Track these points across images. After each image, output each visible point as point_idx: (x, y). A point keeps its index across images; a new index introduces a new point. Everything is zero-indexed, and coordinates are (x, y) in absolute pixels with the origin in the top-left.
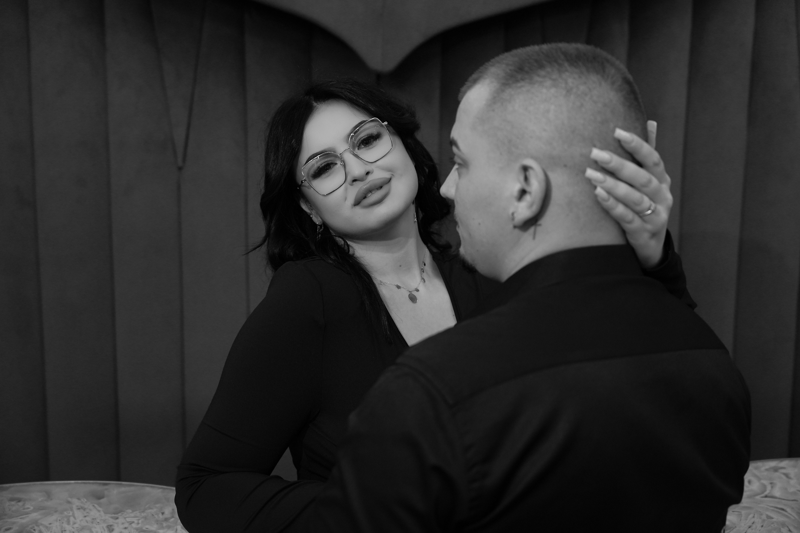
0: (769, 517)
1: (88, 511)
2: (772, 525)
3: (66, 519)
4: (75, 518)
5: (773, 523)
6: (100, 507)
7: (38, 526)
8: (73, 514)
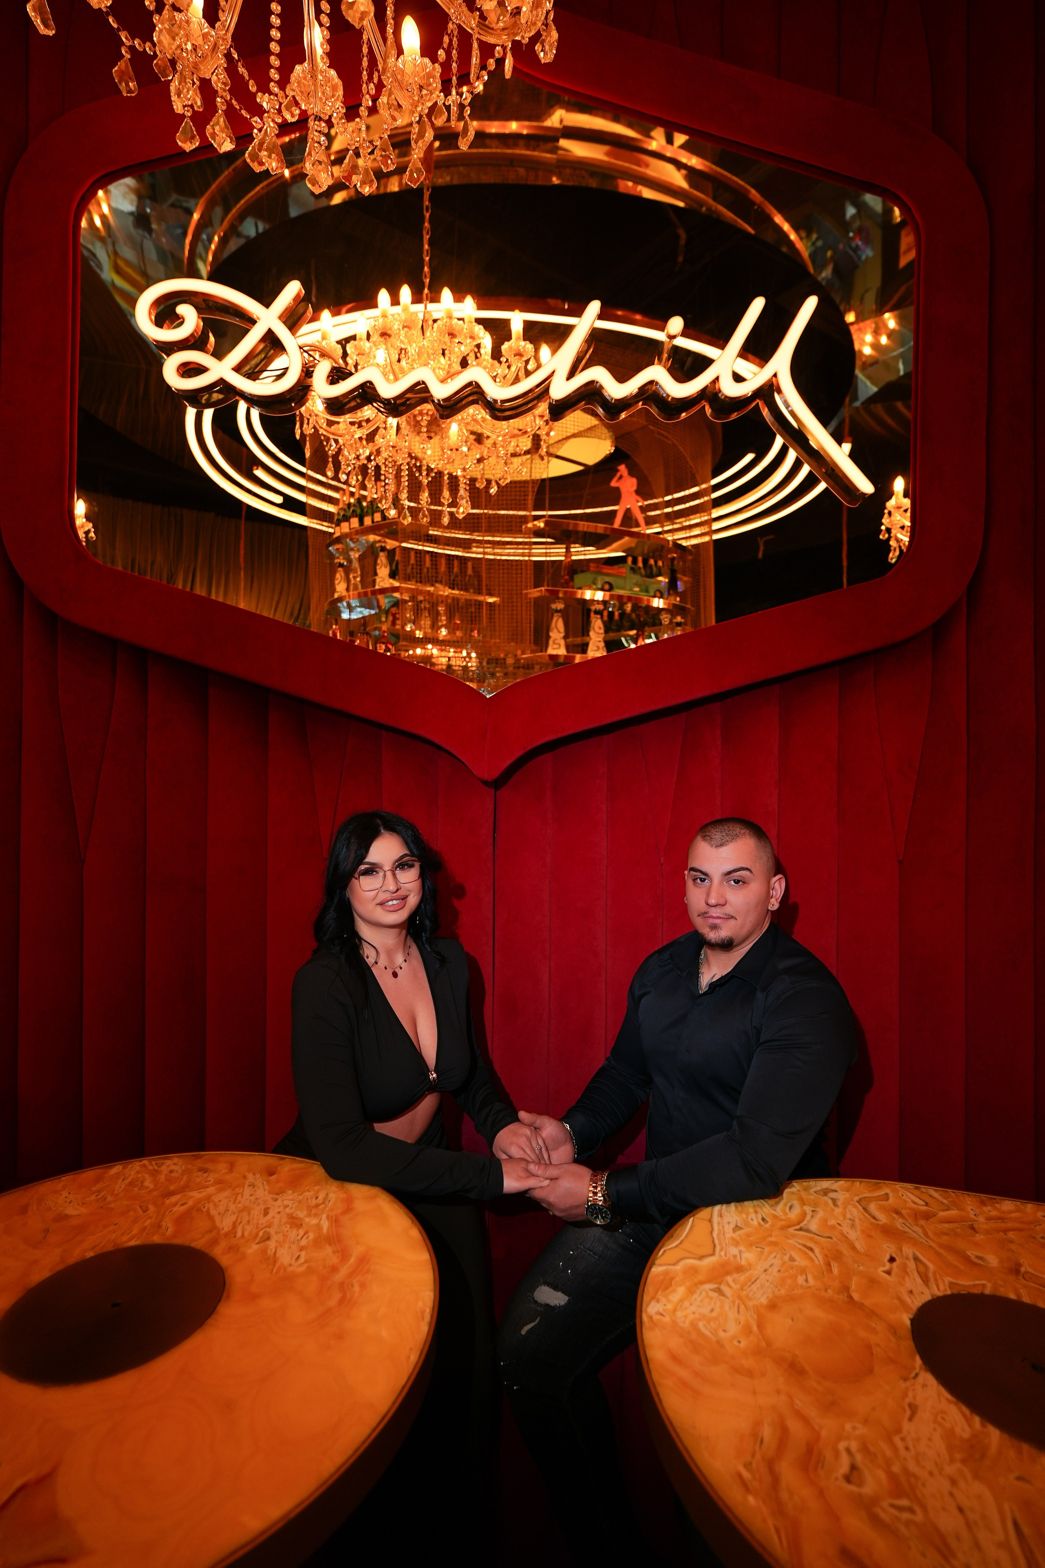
0: (792, 1259)
1: (256, 1188)
2: (791, 1271)
3: (234, 1197)
4: (242, 1195)
5: (792, 1268)
6: (268, 1184)
7: (209, 1202)
8: (243, 1191)
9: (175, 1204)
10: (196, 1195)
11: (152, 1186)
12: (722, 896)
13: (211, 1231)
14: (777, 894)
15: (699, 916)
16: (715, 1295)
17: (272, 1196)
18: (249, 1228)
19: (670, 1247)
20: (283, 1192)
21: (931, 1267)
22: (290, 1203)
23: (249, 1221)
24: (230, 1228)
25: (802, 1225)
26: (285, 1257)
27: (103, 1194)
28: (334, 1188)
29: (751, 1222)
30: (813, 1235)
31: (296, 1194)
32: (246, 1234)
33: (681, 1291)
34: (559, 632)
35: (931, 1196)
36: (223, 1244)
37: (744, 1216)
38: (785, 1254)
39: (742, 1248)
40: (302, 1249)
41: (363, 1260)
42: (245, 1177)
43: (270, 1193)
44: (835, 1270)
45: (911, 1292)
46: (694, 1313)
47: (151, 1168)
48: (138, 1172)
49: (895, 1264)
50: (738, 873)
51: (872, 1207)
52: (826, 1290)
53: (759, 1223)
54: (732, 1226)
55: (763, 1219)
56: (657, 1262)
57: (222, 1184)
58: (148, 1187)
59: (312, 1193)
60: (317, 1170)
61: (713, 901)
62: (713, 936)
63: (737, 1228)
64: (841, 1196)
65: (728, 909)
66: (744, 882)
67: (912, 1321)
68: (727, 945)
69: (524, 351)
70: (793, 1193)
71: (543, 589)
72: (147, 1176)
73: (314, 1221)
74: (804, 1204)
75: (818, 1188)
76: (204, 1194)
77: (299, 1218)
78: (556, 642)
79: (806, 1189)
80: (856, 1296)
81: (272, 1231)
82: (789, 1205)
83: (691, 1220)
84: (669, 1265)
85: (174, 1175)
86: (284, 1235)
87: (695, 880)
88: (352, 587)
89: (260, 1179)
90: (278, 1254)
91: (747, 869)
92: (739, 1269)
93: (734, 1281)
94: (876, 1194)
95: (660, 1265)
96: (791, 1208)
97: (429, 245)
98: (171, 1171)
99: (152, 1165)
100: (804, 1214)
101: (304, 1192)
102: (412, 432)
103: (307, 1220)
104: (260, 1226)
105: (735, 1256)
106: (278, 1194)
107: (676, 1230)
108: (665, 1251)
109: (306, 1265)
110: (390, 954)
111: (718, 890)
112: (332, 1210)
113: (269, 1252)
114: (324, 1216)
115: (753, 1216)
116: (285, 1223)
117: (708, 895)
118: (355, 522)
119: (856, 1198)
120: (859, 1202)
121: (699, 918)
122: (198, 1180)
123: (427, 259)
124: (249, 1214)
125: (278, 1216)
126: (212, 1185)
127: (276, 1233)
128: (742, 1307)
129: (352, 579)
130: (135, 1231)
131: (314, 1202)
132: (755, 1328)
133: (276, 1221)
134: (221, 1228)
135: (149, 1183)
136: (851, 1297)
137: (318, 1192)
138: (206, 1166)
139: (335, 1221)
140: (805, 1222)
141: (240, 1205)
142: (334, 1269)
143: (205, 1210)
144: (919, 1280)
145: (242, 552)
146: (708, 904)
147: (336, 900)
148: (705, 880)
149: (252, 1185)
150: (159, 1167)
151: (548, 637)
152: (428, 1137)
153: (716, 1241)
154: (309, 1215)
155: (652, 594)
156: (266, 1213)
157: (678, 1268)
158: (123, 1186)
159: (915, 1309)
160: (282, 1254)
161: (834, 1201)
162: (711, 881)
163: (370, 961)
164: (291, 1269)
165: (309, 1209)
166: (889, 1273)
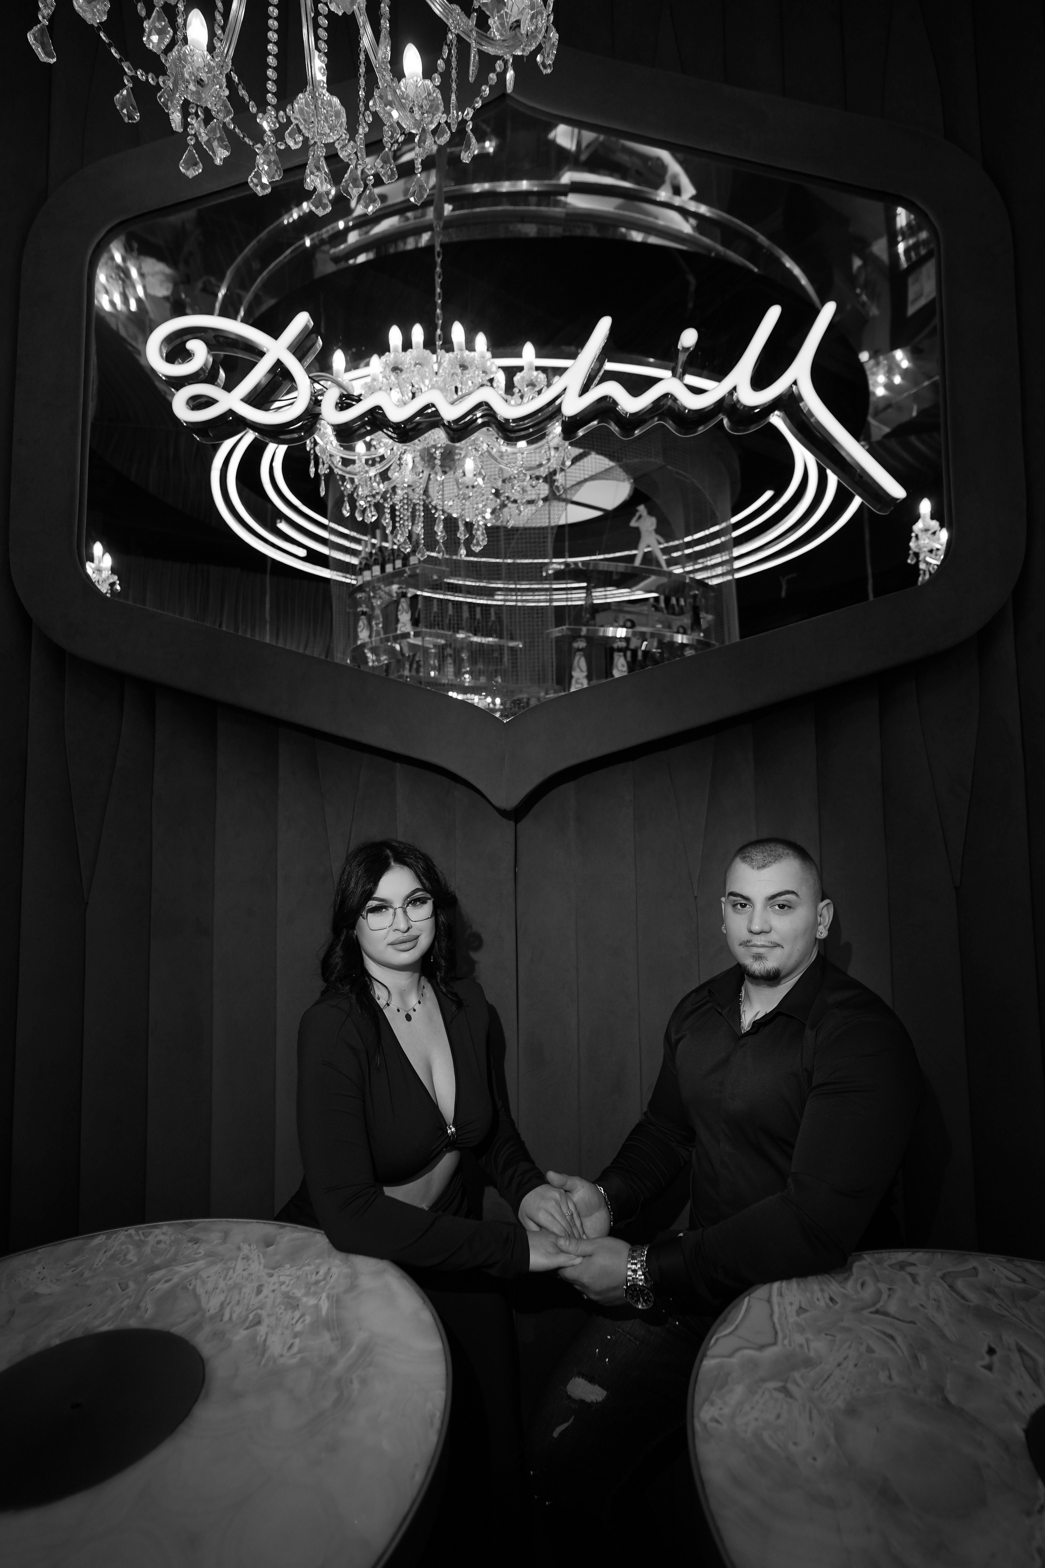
0: (870, 1350)
1: (250, 1262)
2: (870, 1365)
3: (225, 1272)
5: (871, 1361)
6: (264, 1257)
7: (196, 1279)
8: (236, 1265)
9: (159, 1281)
10: (183, 1270)
11: (135, 1260)
12: (766, 922)
13: (195, 1314)
14: (824, 921)
15: (741, 944)
16: (780, 1396)
17: (267, 1271)
18: (238, 1310)
19: (723, 1333)
20: (281, 1266)
21: (1040, 1359)
22: (287, 1280)
23: (239, 1301)
24: (217, 1310)
25: (878, 1306)
26: (276, 1346)
27: (80, 1268)
28: (337, 1262)
29: (817, 1302)
30: (892, 1320)
31: (295, 1268)
32: (235, 1317)
33: (739, 1390)
34: (582, 671)
35: (1028, 1271)
36: (207, 1329)
37: (808, 1295)
38: (861, 1344)
39: (809, 1335)
40: (296, 1335)
41: (366, 1349)
42: (239, 1249)
43: (265, 1267)
44: (924, 1364)
45: (1020, 1394)
46: (756, 1419)
47: (137, 1238)
48: (122, 1243)
49: (995, 1358)
50: (784, 897)
51: (960, 1284)
52: (915, 1391)
53: (827, 1304)
54: (795, 1307)
55: (831, 1299)
56: (709, 1353)
57: (213, 1257)
58: (131, 1261)
59: (313, 1267)
60: (320, 1240)
61: (756, 927)
62: (757, 967)
63: (801, 1310)
64: (922, 1271)
65: (774, 937)
66: (790, 907)
67: (1027, 1432)
68: (772, 978)
69: (537, 381)
70: (864, 1267)
71: (564, 627)
72: (131, 1247)
73: (312, 1301)
74: (879, 1281)
75: (893, 1261)
76: (192, 1268)
77: (295, 1298)
78: (579, 681)
79: (879, 1262)
80: (953, 1399)
81: (263, 1313)
82: (860, 1281)
83: (746, 1300)
84: (724, 1357)
85: (162, 1246)
86: (277, 1319)
87: (734, 906)
88: (374, 634)
89: (256, 1251)
90: (268, 1343)
91: (793, 892)
92: (808, 1363)
93: (802, 1377)
94: (961, 1268)
95: (713, 1357)
96: (863, 1285)
97: (441, 288)
98: (159, 1242)
99: (139, 1235)
100: (880, 1293)
101: (304, 1265)
102: (427, 467)
103: (304, 1299)
104: (250, 1307)
105: (801, 1346)
106: (274, 1269)
107: (729, 1313)
108: (717, 1340)
109: (299, 1356)
110: (403, 995)
111: (761, 915)
112: (333, 1288)
113: (258, 1338)
114: (324, 1295)
115: (819, 1295)
116: (279, 1304)
117: (751, 921)
118: (377, 570)
119: (939, 1274)
120: (943, 1277)
121: (741, 947)
122: (187, 1252)
123: (439, 301)
124: (240, 1293)
125: (272, 1296)
126: (201, 1258)
127: (269, 1315)
128: (815, 1412)
129: (374, 626)
130: (110, 1314)
131: (314, 1278)
132: (832, 1441)
133: (269, 1302)
134: (207, 1310)
135: (132, 1257)
136: (946, 1400)
137: (318, 1266)
138: (197, 1236)
139: (336, 1301)
140: (881, 1303)
141: (230, 1282)
142: (331, 1361)
143: (191, 1288)
144: (1028, 1379)
145: (268, 606)
146: (751, 932)
147: (343, 938)
148: (745, 905)
149: (246, 1258)
150: (146, 1237)
151: (571, 677)
152: (442, 1203)
153: (778, 1327)
154: (307, 1294)
155: (675, 630)
156: (259, 1291)
157: (734, 1360)
158: (103, 1260)
159: (1028, 1417)
160: (273, 1342)
161: (913, 1277)
162: (753, 906)
163: (382, 1002)
164: (282, 1360)
165: (308, 1286)
166: (989, 1368)
